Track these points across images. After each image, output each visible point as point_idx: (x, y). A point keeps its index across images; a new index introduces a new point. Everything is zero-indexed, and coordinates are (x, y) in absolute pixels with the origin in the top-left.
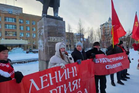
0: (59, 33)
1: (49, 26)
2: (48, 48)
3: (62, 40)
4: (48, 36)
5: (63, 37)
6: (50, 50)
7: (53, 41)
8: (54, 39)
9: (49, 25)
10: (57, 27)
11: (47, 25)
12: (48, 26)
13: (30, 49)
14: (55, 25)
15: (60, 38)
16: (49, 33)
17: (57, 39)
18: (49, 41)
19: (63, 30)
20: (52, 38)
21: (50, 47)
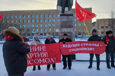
0: (69, 25)
3: (72, 30)
4: (61, 28)
5: (72, 28)
7: (64, 31)
8: (65, 30)
9: (62, 21)
10: (68, 22)
11: (61, 21)
13: (76, 35)
14: (66, 20)
15: (70, 29)
16: (61, 26)
17: (67, 30)
18: (61, 31)
19: (72, 23)
20: (63, 29)
21: (62, 35)
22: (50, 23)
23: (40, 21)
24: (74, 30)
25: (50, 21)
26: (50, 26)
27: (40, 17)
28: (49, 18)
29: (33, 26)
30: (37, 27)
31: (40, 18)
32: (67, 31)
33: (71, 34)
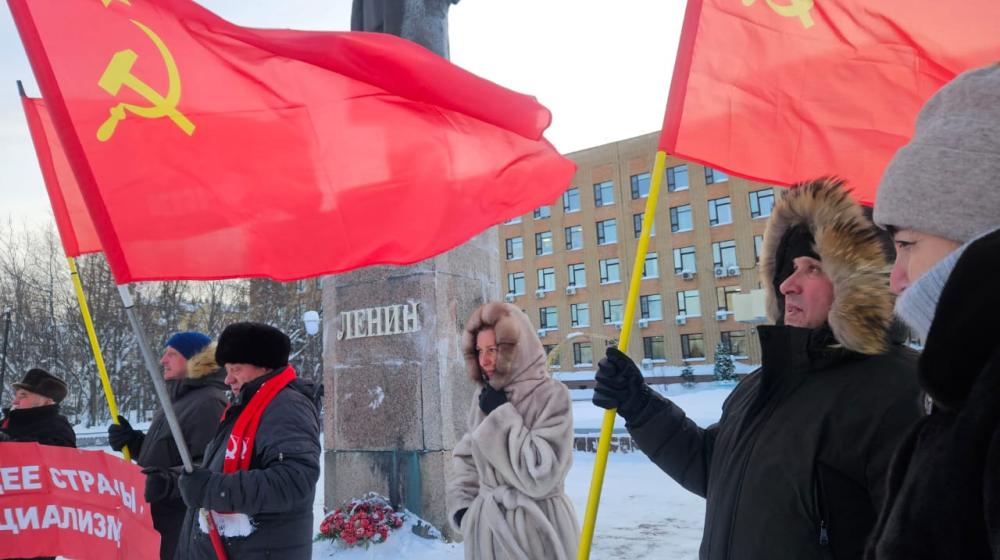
0: (390, 279)
2: (336, 376)
3: (411, 323)
4: (337, 310)
5: (416, 297)
6: (344, 392)
7: (358, 335)
8: (366, 322)
15: (397, 308)
16: (340, 291)
17: (378, 320)
18: (341, 336)
20: (353, 318)
21: (342, 373)
22: (690, 242)
23: (600, 238)
24: (428, 319)
25: (686, 223)
26: (689, 269)
27: (598, 200)
28: (675, 200)
29: (551, 284)
30: (579, 285)
31: (600, 215)
32: (379, 333)
33: (406, 359)
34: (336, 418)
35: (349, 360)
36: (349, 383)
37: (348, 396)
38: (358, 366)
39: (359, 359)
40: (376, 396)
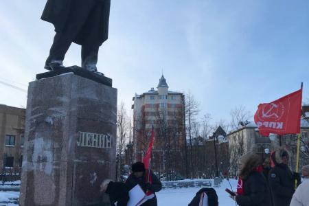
0: (101, 122)
1: (81, 100)
2: (75, 166)
4: (78, 130)
6: (78, 174)
9: (82, 96)
10: (99, 105)
11: (78, 96)
12: (80, 98)
16: (79, 120)
19: (111, 112)
21: (78, 164)
33: (106, 160)
34: (74, 189)
35: (81, 158)
36: (81, 170)
37: (81, 176)
38: (86, 162)
39: (86, 158)
40: (93, 177)
